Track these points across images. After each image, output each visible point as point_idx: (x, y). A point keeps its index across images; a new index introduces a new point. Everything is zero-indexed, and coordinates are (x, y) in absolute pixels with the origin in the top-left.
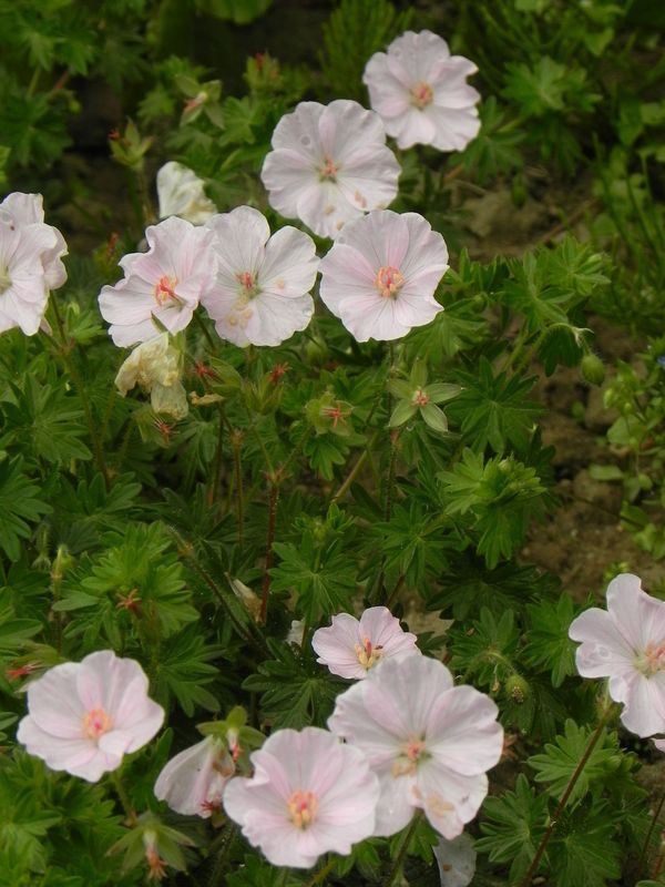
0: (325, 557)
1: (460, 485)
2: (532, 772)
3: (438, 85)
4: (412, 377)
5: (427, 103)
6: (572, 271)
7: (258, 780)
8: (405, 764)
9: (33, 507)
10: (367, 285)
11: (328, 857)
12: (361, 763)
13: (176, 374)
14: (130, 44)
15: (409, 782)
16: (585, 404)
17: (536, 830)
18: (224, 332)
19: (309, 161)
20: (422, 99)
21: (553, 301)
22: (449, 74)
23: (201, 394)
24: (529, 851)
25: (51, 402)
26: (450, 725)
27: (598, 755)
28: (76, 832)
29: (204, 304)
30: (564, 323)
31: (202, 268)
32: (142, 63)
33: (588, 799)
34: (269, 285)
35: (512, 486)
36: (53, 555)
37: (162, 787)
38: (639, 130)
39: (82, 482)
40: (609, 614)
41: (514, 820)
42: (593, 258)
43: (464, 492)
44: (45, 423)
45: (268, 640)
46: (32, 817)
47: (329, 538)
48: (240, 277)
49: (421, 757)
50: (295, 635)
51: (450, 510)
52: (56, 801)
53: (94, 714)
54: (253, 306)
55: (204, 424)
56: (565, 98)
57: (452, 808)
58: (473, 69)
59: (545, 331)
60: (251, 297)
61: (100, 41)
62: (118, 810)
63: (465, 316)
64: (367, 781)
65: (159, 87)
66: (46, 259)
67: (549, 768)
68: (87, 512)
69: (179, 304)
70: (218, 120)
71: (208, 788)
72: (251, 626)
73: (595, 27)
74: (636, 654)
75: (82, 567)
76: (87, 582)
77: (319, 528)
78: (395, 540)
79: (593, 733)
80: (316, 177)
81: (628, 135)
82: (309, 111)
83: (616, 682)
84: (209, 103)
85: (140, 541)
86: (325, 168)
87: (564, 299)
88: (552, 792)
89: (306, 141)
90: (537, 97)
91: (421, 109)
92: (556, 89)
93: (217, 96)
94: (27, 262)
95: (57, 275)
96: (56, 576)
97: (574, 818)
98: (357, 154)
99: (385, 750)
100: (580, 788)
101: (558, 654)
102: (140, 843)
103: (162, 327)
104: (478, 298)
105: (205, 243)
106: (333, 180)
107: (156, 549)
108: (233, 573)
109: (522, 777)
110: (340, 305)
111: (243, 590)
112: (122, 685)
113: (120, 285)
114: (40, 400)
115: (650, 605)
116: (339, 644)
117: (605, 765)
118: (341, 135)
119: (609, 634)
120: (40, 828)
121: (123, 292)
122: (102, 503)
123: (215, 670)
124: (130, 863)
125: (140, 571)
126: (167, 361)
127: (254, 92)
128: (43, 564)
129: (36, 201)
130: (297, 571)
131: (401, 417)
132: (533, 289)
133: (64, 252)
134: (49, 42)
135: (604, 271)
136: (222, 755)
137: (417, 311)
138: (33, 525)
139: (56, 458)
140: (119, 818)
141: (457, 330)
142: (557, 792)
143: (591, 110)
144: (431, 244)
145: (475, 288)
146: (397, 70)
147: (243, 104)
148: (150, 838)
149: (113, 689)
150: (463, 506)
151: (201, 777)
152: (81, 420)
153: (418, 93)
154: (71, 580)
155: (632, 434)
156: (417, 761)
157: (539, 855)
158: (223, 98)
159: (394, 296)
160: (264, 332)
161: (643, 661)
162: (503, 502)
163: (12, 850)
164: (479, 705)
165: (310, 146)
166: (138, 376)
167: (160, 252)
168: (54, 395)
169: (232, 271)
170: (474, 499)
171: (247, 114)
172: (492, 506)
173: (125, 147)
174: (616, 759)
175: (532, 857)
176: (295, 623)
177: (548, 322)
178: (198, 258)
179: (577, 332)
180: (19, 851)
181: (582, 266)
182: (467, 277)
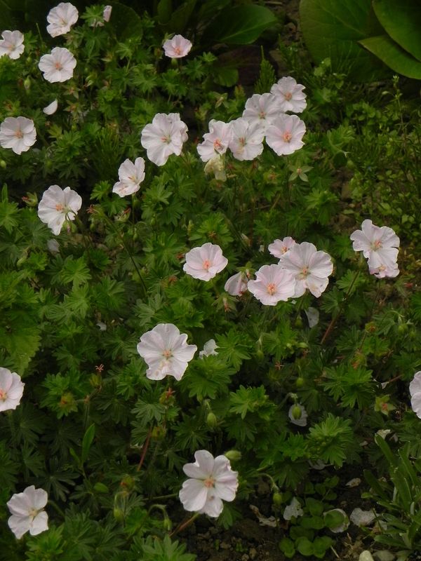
0: (270, 224)
1: (312, 200)
2: (338, 286)
3: (294, 93)
4: (296, 164)
5: (291, 99)
6: (342, 136)
7: (257, 281)
8: (302, 276)
9: (181, 210)
10: (281, 138)
11: (280, 302)
12: (290, 274)
13: (222, 167)
14: (197, 89)
15: (304, 282)
16: (341, 193)
17: (340, 303)
18: (236, 156)
19: (256, 112)
20: (289, 98)
21: (337, 145)
22: (297, 90)
23: (230, 175)
24: (338, 309)
25: (184, 180)
26: (316, 263)
27: (358, 279)
28: (201, 301)
29: (230, 147)
30: (341, 151)
31: (229, 136)
32: (201, 95)
33: (355, 293)
34: (249, 142)
35: (328, 199)
36: (187, 224)
37: (226, 287)
38: (352, 112)
39: (194, 204)
40: (363, 232)
41: (333, 300)
42: (349, 132)
43: (313, 202)
44: (182, 187)
45: (254, 251)
46: (188, 295)
47: (271, 218)
48: (240, 139)
49: (307, 274)
50: (262, 249)
51: (309, 208)
52: (196, 289)
53: (206, 262)
54: (244, 148)
55: (229, 189)
56: (331, 98)
57: (317, 288)
58: (304, 88)
59: (335, 154)
60: (244, 146)
61: (188, 87)
62: (213, 295)
63: (310, 151)
64: (291, 280)
65: (207, 101)
66: (182, 132)
67: (342, 284)
68: (196, 213)
69: (222, 148)
70: (226, 105)
71: (241, 287)
72: (248, 247)
73: (338, 81)
74: (371, 244)
75: (197, 226)
76: (199, 231)
77: (268, 215)
78: (292, 218)
79: (356, 273)
80: (259, 117)
81: (349, 114)
82: (256, 97)
83: (366, 252)
84: (223, 101)
85: (214, 218)
86: (261, 114)
87: (341, 144)
88: (344, 291)
89: (255, 107)
90: (323, 99)
91: (288, 100)
92: (328, 97)
93: (226, 98)
94: (175, 134)
95: (185, 137)
96: (189, 230)
97: (351, 299)
98: (271, 110)
99: (296, 272)
100: (353, 289)
101: (343, 252)
102: (222, 302)
103: (218, 153)
104: (314, 144)
105: (229, 128)
106: (264, 118)
107: (219, 221)
108: (241, 232)
109: (334, 287)
110: (273, 144)
111: (244, 236)
112: (214, 253)
113: (203, 143)
114: (180, 180)
115: (375, 229)
116: (276, 249)
117: (360, 282)
118: (266, 104)
119: (363, 238)
120: (191, 298)
121: (204, 145)
122: (200, 210)
123: (237, 260)
124: (219, 307)
125: (215, 226)
126: (220, 163)
127: (237, 97)
128: (185, 228)
129: (178, 115)
130: (261, 229)
131: (293, 178)
132: (330, 142)
133: (187, 130)
134: (174, 86)
135: (352, 135)
136: (244, 278)
137: (296, 145)
138: (181, 215)
139: (187, 197)
140: (214, 297)
141: (307, 155)
142: (346, 291)
143: (339, 102)
144: (300, 124)
145: (313, 142)
146: (280, 89)
147: (234, 101)
148: (225, 300)
149: (211, 255)
150: (313, 206)
151: (238, 284)
152: (193, 186)
153: (287, 95)
154: (194, 231)
155: (359, 192)
156: (306, 275)
157: (341, 310)
158: (228, 99)
159: (289, 142)
160: (248, 156)
161: (374, 245)
162: (325, 204)
163: (183, 305)
164: (325, 256)
165: (257, 107)
166: (211, 168)
167: (215, 133)
168: (184, 179)
169: (237, 138)
170: (316, 203)
171: (235, 104)
172: (322, 205)
173: (199, 113)
174: (364, 281)
175: (339, 310)
176: (261, 246)
177: (336, 151)
178: (227, 133)
179: (345, 153)
180: (185, 304)
181: (346, 134)
182: (310, 138)
